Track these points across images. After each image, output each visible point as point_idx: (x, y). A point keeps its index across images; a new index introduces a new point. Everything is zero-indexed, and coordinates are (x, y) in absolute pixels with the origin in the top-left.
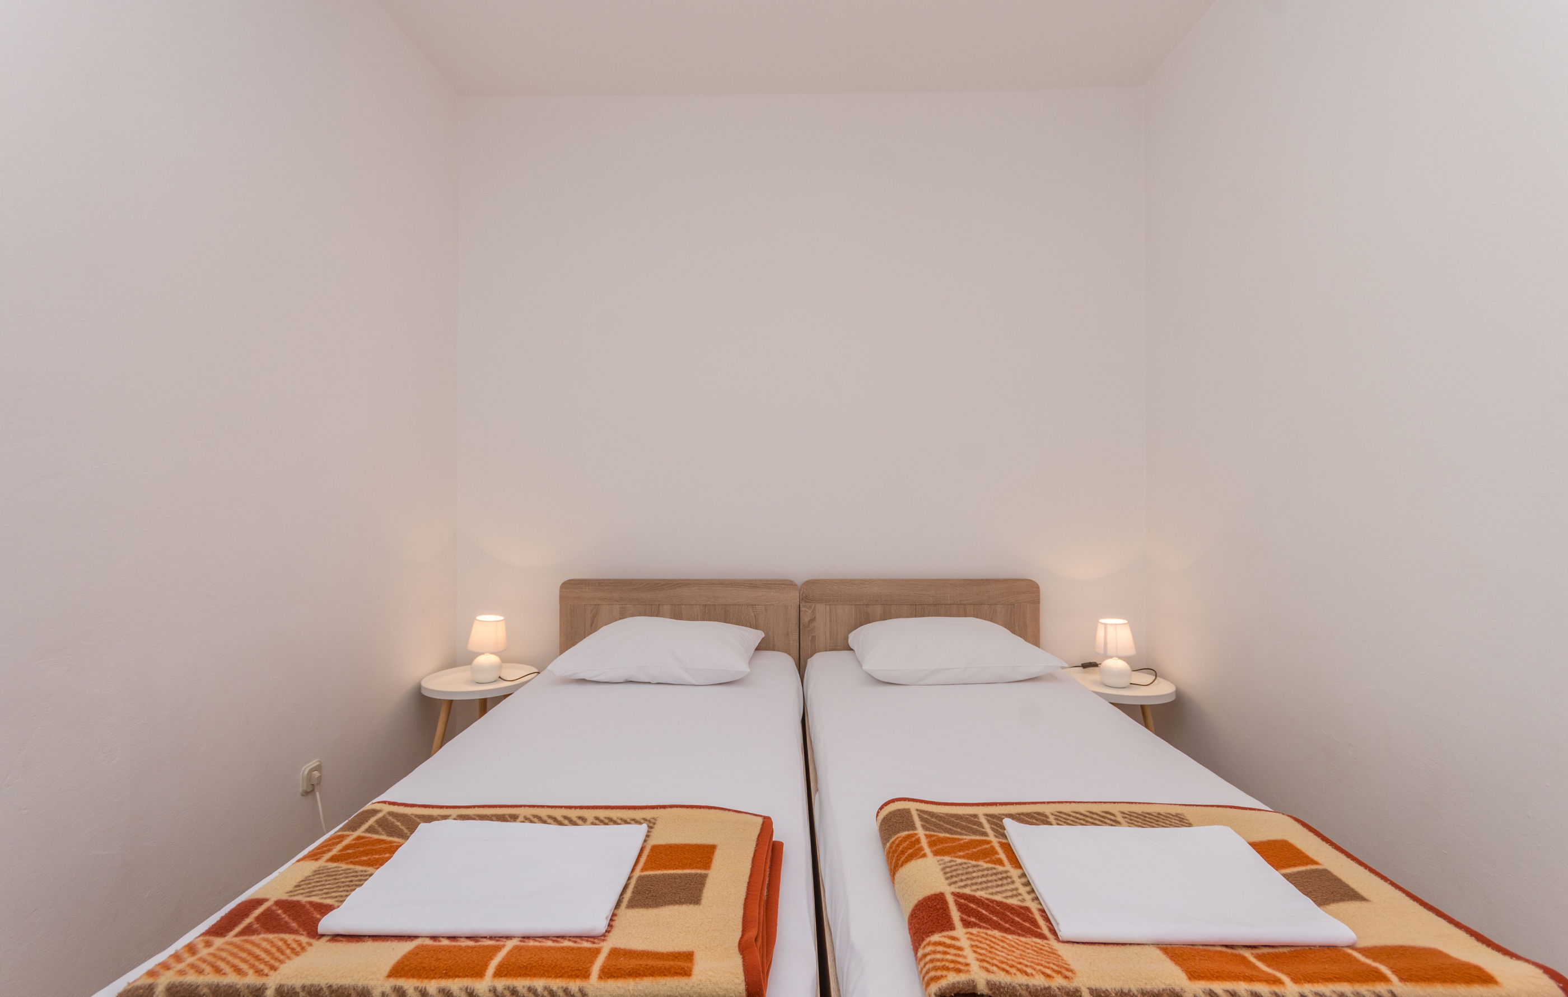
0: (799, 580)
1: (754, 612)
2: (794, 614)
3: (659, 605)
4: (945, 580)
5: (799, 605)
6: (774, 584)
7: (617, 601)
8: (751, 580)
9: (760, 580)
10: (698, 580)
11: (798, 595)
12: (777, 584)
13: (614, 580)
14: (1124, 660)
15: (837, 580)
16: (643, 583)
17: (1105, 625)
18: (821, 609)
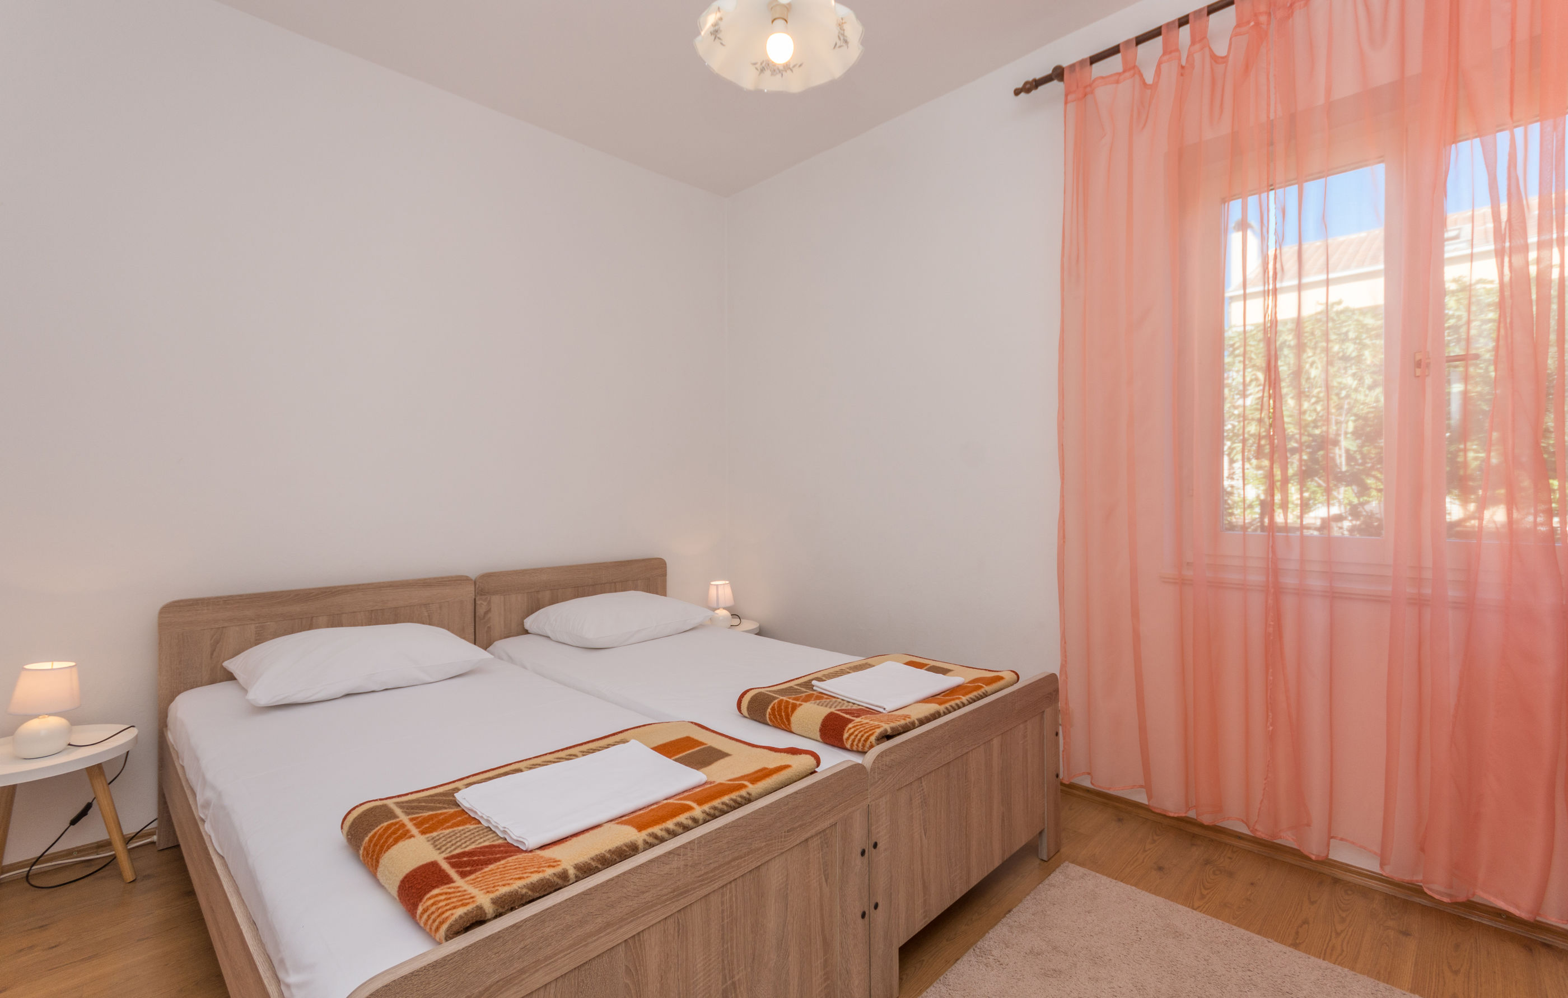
0: (473, 574)
1: (427, 611)
2: (470, 607)
3: (312, 617)
4: (601, 564)
5: (475, 599)
6: (449, 581)
7: (253, 620)
8: (425, 579)
9: (435, 578)
10: (363, 584)
11: (473, 589)
12: (452, 581)
13: (247, 595)
14: (728, 611)
15: (511, 571)
16: (290, 595)
17: (717, 585)
18: (496, 600)
